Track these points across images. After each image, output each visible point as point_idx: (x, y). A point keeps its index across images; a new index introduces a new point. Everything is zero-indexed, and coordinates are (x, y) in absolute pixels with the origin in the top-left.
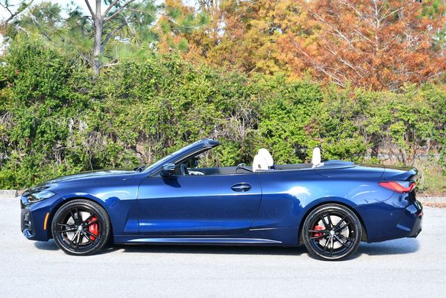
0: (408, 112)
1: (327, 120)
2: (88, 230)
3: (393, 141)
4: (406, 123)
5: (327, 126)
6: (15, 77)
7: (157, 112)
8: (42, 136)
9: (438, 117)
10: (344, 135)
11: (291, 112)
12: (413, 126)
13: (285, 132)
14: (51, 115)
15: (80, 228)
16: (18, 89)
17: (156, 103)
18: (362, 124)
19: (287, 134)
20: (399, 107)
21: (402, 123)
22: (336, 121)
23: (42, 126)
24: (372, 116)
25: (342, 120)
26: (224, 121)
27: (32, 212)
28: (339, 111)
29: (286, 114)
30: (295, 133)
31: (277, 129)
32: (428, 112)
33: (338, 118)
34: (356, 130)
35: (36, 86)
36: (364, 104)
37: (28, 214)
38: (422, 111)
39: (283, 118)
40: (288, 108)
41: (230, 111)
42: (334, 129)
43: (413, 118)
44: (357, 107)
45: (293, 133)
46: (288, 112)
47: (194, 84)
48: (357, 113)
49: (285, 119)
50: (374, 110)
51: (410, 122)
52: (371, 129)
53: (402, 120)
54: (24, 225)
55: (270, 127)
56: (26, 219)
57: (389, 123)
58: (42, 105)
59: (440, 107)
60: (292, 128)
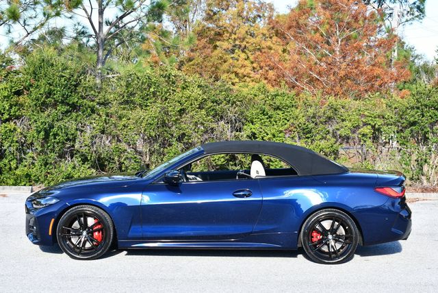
0: (375, 117)
1: (305, 124)
2: (92, 236)
3: (362, 143)
4: (373, 127)
5: (304, 130)
6: (31, 86)
7: (156, 118)
8: (55, 138)
9: (400, 122)
10: (319, 137)
11: (271, 118)
12: (379, 130)
13: (267, 134)
14: (62, 119)
15: (85, 233)
16: (34, 96)
17: (155, 109)
18: (334, 128)
19: (269, 136)
20: (366, 113)
21: (369, 127)
22: (312, 125)
23: (55, 129)
24: (343, 120)
25: (316, 124)
26: (214, 125)
27: (37, 217)
28: (314, 117)
29: (267, 118)
30: (276, 135)
31: (261, 132)
32: (392, 118)
33: (313, 122)
34: (329, 133)
35: (49, 94)
36: (336, 110)
37: (33, 219)
38: (386, 116)
39: (265, 122)
40: (270, 113)
41: (219, 116)
42: (310, 132)
43: (379, 122)
44: (329, 113)
45: (274, 136)
46: (270, 117)
47: (187, 92)
48: (330, 118)
49: (267, 124)
50: (345, 116)
51: (377, 126)
52: (343, 132)
53: (370, 124)
54: (29, 230)
55: (254, 130)
56: (31, 224)
57: (358, 127)
58: (54, 110)
59: (401, 113)
60: (273, 131)
